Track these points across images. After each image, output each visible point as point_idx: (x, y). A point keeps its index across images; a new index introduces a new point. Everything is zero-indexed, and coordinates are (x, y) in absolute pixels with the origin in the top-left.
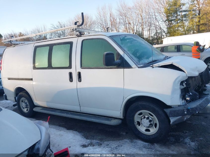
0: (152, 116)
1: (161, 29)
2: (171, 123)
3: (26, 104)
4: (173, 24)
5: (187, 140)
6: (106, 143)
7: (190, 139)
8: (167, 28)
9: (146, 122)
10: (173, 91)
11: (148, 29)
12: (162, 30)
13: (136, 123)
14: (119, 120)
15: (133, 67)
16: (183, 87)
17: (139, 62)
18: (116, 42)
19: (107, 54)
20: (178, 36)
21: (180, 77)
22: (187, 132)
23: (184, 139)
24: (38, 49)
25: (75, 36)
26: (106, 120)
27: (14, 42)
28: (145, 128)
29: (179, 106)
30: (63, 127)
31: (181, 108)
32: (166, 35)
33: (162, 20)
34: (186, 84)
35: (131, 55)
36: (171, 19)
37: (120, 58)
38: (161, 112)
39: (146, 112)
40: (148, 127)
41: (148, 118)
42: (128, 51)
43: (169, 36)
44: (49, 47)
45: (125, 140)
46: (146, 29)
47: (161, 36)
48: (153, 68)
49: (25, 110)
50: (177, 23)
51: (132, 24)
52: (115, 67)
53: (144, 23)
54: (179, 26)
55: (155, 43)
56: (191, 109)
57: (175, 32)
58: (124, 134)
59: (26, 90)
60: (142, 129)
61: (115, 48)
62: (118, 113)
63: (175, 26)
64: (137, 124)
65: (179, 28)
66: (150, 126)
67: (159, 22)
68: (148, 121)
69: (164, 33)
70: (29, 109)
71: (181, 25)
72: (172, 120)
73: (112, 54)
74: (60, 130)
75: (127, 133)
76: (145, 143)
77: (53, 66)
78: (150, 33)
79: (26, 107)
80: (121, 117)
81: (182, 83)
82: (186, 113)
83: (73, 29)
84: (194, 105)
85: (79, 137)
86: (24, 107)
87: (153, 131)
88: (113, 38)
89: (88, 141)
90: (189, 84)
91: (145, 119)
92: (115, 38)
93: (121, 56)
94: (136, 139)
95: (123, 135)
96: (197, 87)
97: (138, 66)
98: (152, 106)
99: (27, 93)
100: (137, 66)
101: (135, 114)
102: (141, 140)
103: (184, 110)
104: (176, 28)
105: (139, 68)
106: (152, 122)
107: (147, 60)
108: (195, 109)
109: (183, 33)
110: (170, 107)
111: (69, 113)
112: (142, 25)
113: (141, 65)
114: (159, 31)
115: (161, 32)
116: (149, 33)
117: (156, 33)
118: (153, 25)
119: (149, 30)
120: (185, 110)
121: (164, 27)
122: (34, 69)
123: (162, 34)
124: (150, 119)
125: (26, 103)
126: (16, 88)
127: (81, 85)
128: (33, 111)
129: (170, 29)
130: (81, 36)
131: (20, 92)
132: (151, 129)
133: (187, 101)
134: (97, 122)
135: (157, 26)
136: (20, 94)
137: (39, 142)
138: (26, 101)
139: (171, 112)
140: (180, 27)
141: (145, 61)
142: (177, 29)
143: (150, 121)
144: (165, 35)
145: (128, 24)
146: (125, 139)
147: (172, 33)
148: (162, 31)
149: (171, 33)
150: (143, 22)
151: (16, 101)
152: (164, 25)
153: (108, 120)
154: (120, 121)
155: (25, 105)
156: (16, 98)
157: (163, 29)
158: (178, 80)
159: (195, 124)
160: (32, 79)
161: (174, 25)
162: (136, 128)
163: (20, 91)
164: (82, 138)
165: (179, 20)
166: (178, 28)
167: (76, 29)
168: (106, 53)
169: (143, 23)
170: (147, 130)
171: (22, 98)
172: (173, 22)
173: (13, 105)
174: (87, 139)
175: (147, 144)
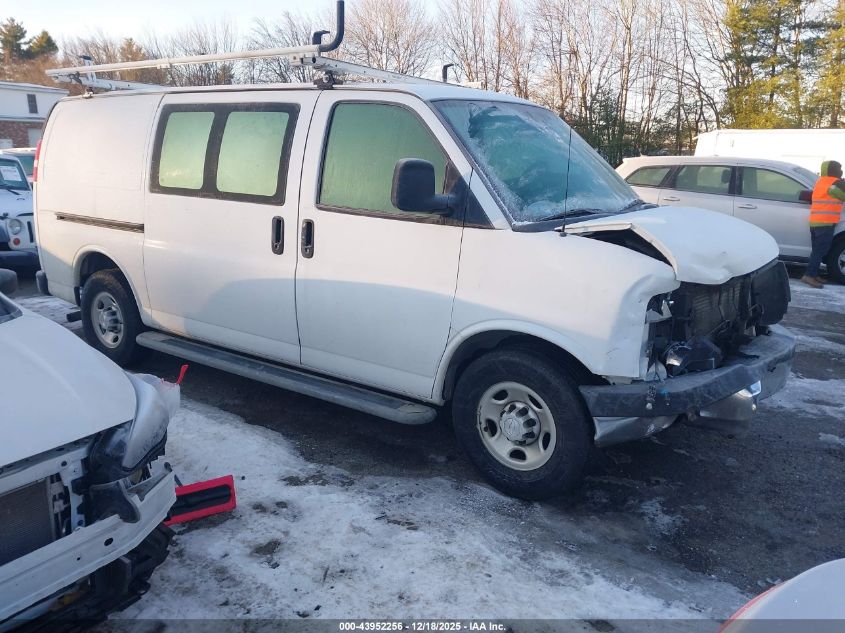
0: (539, 406)
1: (699, 91)
2: (596, 438)
3: (114, 317)
4: (752, 76)
5: (651, 507)
6: (369, 479)
7: (663, 504)
8: (728, 90)
9: (513, 426)
10: (621, 326)
11: (647, 86)
12: (704, 97)
13: (484, 425)
14: (429, 408)
15: (495, 224)
16: (656, 317)
17: (522, 209)
18: (451, 126)
19: (408, 167)
20: (764, 127)
21: (652, 281)
22: (662, 480)
23: (641, 501)
24: (173, 116)
25: (311, 85)
26: (380, 404)
27: (90, 78)
28: (511, 447)
29: (634, 381)
30: (235, 413)
31: (637, 389)
32: (718, 121)
33: (709, 55)
34: (671, 308)
35: (496, 180)
36: (749, 54)
37: (455, 186)
38: (566, 395)
39: (521, 392)
40: (522, 443)
41: (523, 412)
42: (491, 163)
43: (728, 127)
44: (213, 114)
45: (439, 480)
46: (639, 84)
47: (697, 122)
48: (564, 235)
49: (108, 339)
50: (773, 76)
51: (585, 59)
52: (436, 216)
53: (632, 61)
54: (775, 89)
55: (665, 146)
56: (671, 395)
57: (756, 110)
58: (442, 459)
59: (116, 266)
60: (500, 448)
61: (442, 147)
62: (427, 383)
63: (760, 85)
64: (486, 429)
65: (775, 97)
66: (529, 440)
67: (698, 58)
68: (521, 420)
69: (712, 112)
70: (120, 337)
71: (786, 86)
72: (603, 427)
73: (428, 169)
74: (221, 423)
75: (450, 459)
76: (502, 498)
77: (221, 187)
78: (651, 102)
79: (114, 329)
80: (436, 399)
81: (655, 303)
82: (649, 406)
83: (302, 59)
84: (684, 385)
85: (282, 452)
86: (104, 325)
87: (536, 458)
88: (443, 109)
89: (312, 466)
90: (690, 311)
91: (513, 414)
92: (448, 111)
93: (461, 179)
94: (478, 480)
95: (436, 463)
96: (722, 329)
97: (515, 222)
98: (541, 369)
99: (120, 277)
100: (510, 223)
101: (482, 395)
102: (492, 485)
103: (645, 396)
104: (764, 93)
105: (515, 229)
106: (535, 429)
107: (554, 205)
108: (688, 399)
109: (790, 120)
110: (600, 381)
111: (261, 365)
112: (623, 67)
113: (526, 223)
114: (689, 101)
115: (699, 104)
116: (647, 104)
117: (680, 105)
118: (671, 71)
119: (654, 88)
120: (648, 399)
121: (716, 83)
122: (152, 191)
123: (702, 113)
124: (531, 415)
125: (114, 313)
126: (84, 254)
127: (308, 269)
128: (137, 345)
129: (737, 95)
130: (332, 89)
131: (95, 271)
132: (528, 452)
133: (670, 368)
134: (351, 406)
135: (688, 76)
136: (94, 277)
137: (127, 426)
138: (115, 307)
139: (600, 399)
140: (782, 92)
141: (542, 209)
142: (767, 98)
143: (530, 423)
144: (714, 117)
145: (568, 56)
146: (437, 476)
147: (743, 115)
148: (702, 100)
149: (742, 111)
150: (630, 55)
151: (78, 301)
152: (715, 74)
153: (390, 404)
154: (428, 414)
155: (110, 318)
156: (81, 292)
157: (708, 91)
158: (640, 290)
159: (701, 461)
160: (141, 228)
161: (758, 81)
162: (481, 441)
163: (96, 269)
164: (294, 454)
165: (780, 63)
166: (772, 96)
167: (314, 60)
168: (404, 160)
169: (630, 59)
170: (518, 455)
171: (99, 291)
172: (754, 66)
173: (68, 315)
174: (308, 459)
175: (508, 500)
